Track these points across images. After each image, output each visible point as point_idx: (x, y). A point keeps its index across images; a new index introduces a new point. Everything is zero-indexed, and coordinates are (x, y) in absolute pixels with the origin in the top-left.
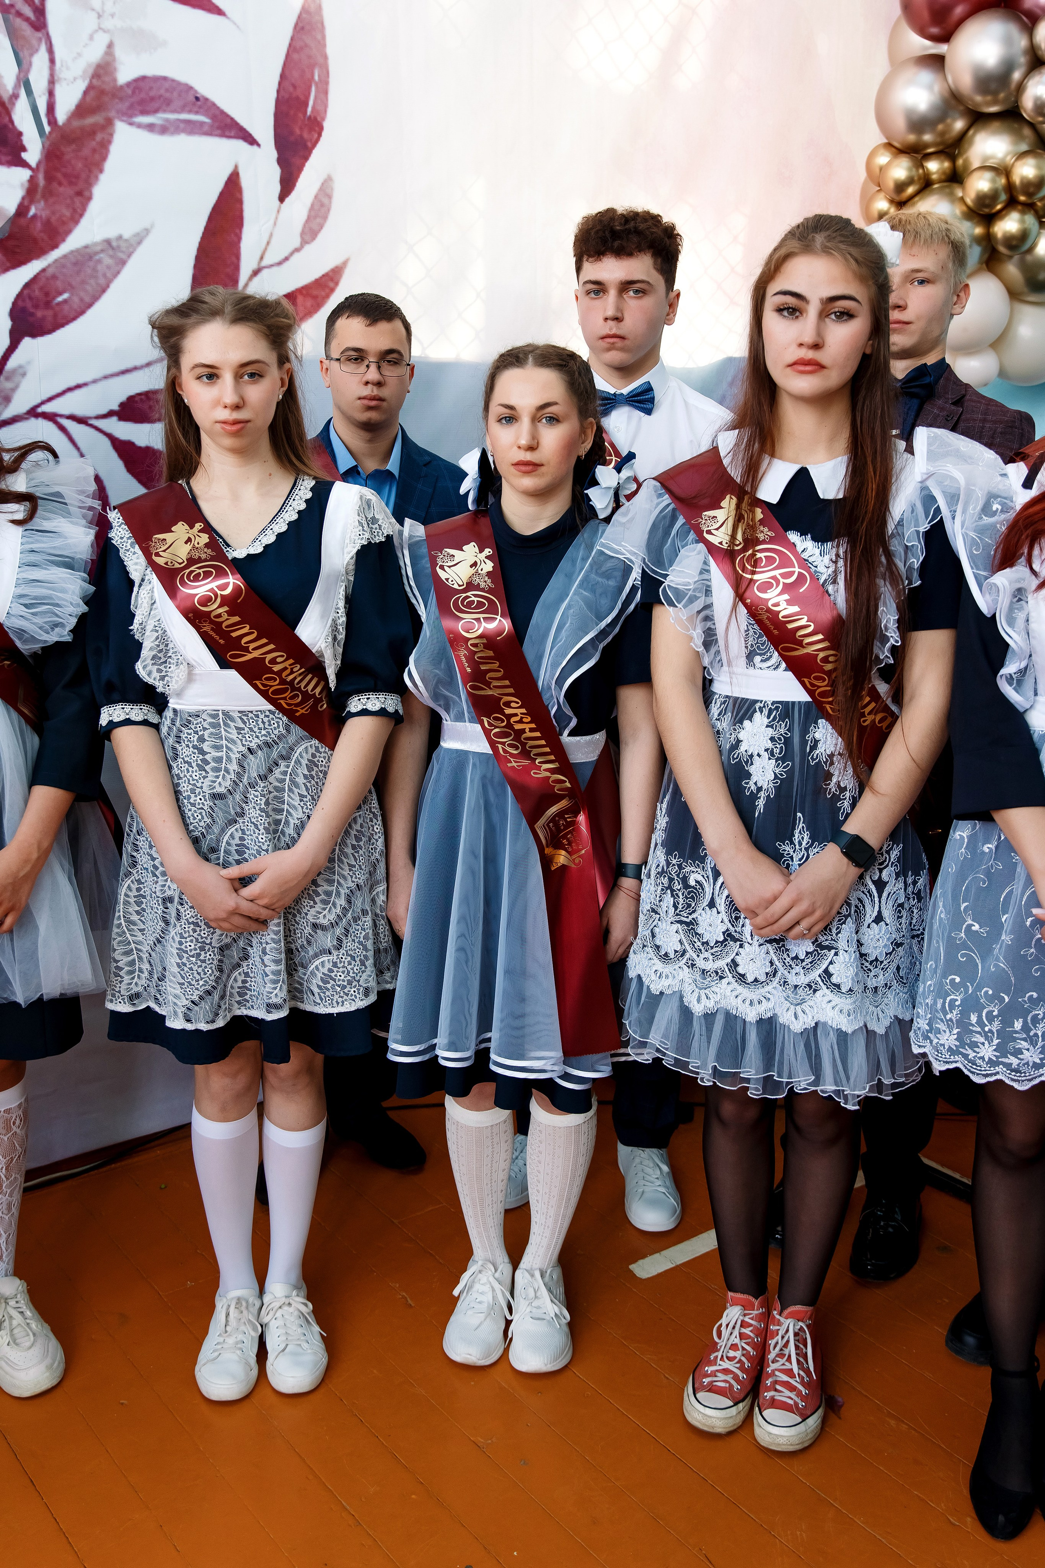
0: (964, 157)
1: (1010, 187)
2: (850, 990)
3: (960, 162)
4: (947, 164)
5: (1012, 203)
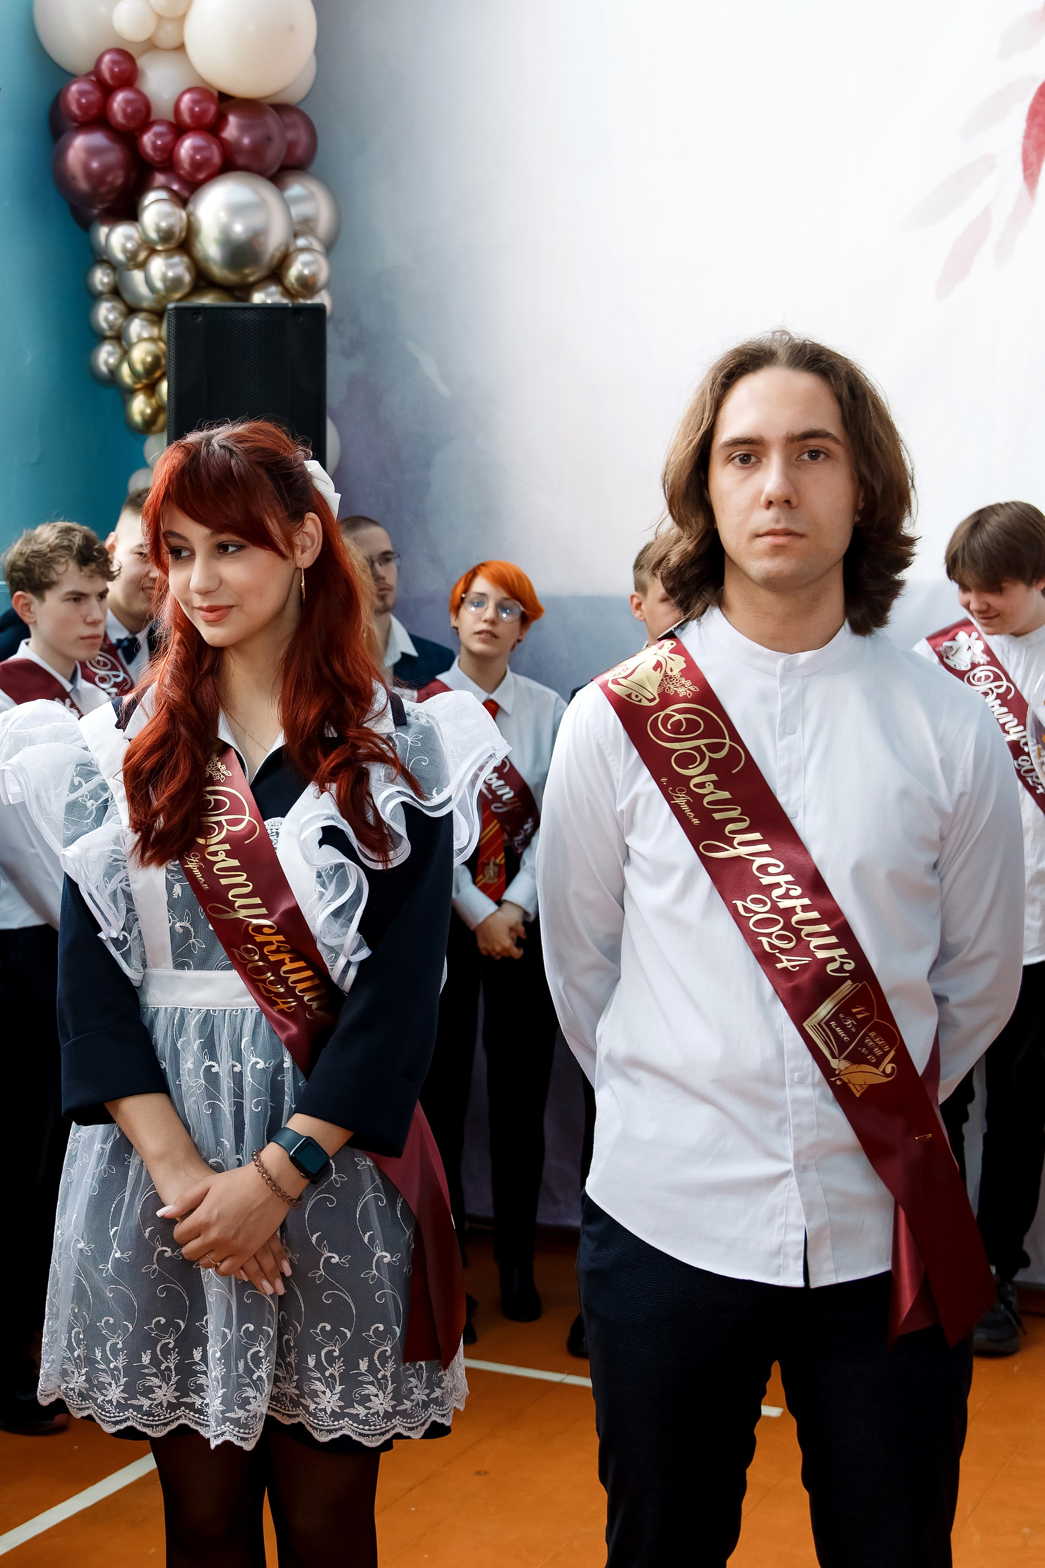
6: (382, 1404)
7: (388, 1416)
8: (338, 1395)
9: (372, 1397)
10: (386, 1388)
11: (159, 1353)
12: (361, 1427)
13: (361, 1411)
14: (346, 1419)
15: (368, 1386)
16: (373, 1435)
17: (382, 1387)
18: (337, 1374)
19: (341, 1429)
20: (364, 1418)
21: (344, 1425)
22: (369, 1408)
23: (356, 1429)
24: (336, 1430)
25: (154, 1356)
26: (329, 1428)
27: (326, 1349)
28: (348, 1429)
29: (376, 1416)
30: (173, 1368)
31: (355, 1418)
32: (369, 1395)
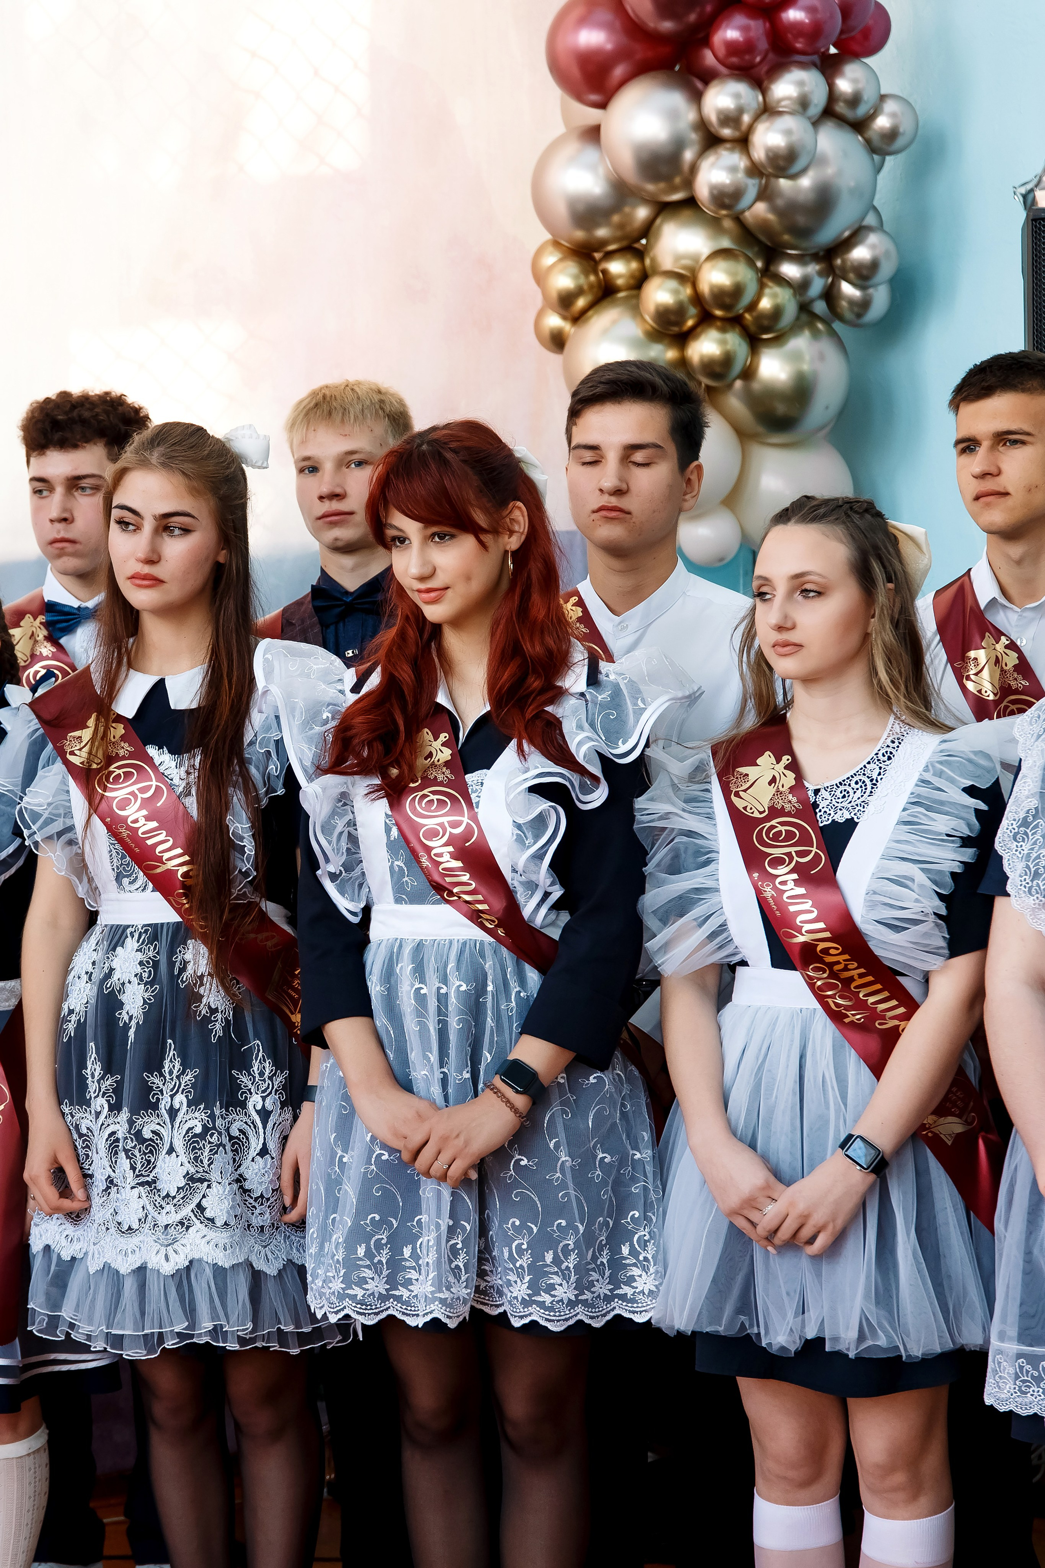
0: (651, 254)
1: (697, 299)
2: (226, 1224)
3: (648, 262)
4: (634, 265)
5: (706, 319)
6: (566, 1293)
7: (572, 1304)
8: (527, 1284)
9: (557, 1286)
10: (570, 1279)
11: (372, 1247)
12: (547, 1313)
13: (547, 1298)
14: (534, 1306)
15: (553, 1276)
16: (558, 1321)
17: (566, 1277)
18: (525, 1266)
19: (530, 1314)
20: (550, 1305)
21: (532, 1311)
22: (554, 1296)
23: (543, 1315)
24: (526, 1316)
25: (368, 1249)
26: (520, 1314)
27: (516, 1242)
28: (536, 1315)
29: (561, 1303)
30: (384, 1262)
31: (542, 1305)
32: (553, 1285)
